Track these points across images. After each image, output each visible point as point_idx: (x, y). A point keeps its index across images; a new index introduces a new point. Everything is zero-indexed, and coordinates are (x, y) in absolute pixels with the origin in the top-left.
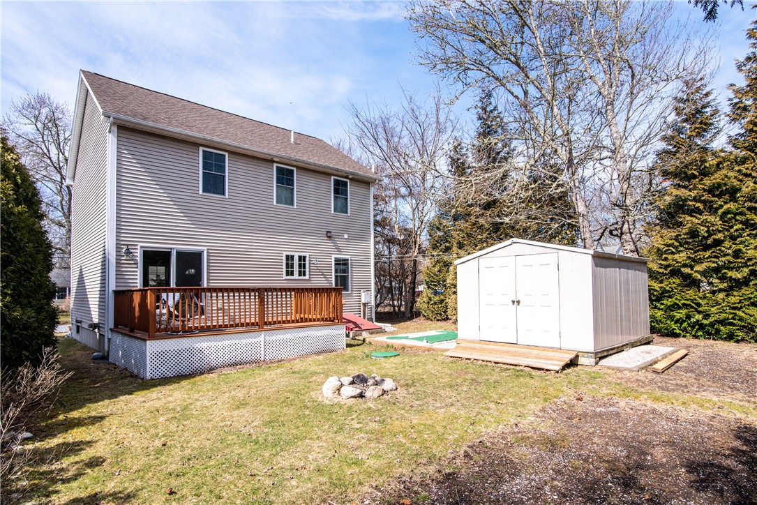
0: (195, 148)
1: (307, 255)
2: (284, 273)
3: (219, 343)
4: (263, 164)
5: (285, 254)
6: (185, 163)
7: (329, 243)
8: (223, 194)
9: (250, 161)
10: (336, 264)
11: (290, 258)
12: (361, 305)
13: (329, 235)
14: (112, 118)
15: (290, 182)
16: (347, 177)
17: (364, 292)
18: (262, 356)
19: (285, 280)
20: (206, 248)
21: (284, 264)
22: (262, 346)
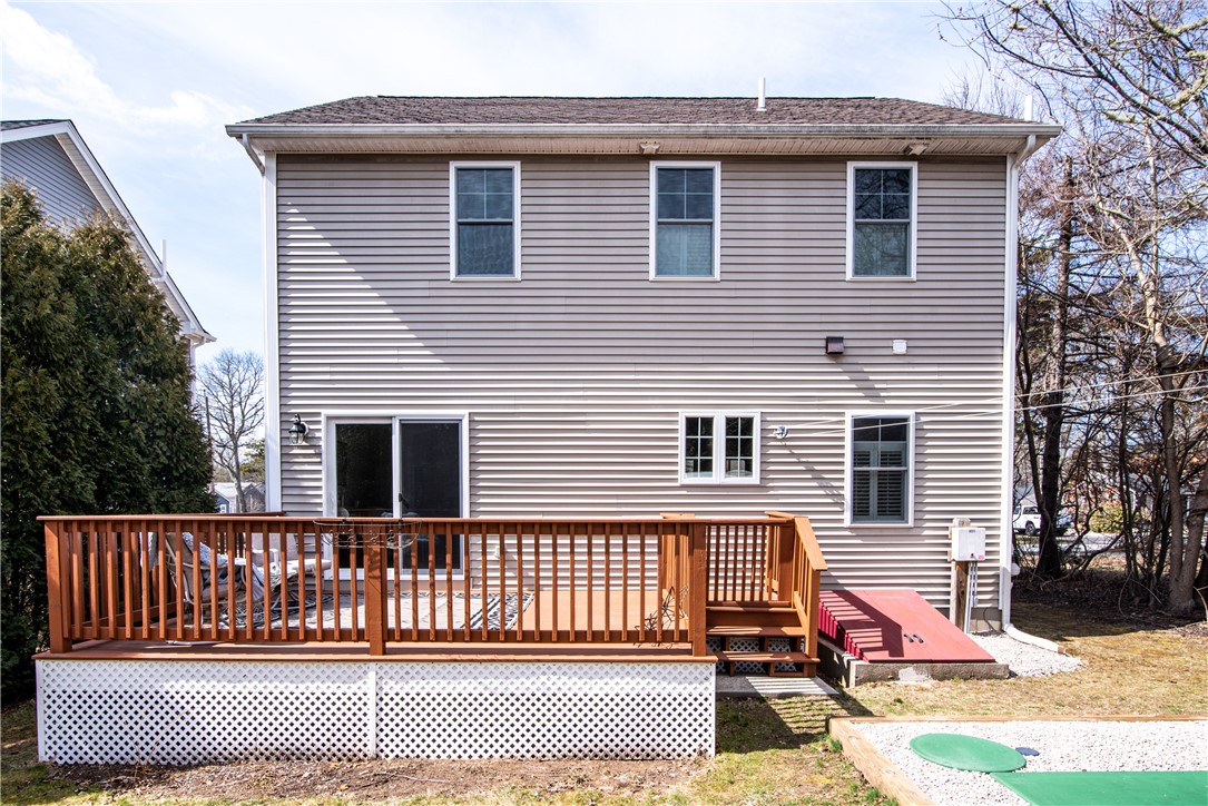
0: (439, 167)
1: (755, 414)
2: (681, 467)
3: (229, 687)
4: (617, 171)
5: (683, 415)
6: (418, 209)
7: (836, 377)
8: (510, 271)
9: (582, 171)
10: (857, 436)
11: (698, 429)
12: (953, 565)
13: (835, 351)
14: (245, 136)
15: (702, 207)
16: (906, 156)
17: (962, 523)
18: (371, 740)
19: (683, 487)
20: (466, 412)
21: (682, 444)
22: (371, 709)
